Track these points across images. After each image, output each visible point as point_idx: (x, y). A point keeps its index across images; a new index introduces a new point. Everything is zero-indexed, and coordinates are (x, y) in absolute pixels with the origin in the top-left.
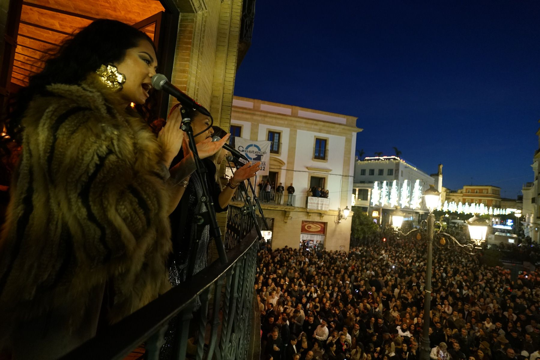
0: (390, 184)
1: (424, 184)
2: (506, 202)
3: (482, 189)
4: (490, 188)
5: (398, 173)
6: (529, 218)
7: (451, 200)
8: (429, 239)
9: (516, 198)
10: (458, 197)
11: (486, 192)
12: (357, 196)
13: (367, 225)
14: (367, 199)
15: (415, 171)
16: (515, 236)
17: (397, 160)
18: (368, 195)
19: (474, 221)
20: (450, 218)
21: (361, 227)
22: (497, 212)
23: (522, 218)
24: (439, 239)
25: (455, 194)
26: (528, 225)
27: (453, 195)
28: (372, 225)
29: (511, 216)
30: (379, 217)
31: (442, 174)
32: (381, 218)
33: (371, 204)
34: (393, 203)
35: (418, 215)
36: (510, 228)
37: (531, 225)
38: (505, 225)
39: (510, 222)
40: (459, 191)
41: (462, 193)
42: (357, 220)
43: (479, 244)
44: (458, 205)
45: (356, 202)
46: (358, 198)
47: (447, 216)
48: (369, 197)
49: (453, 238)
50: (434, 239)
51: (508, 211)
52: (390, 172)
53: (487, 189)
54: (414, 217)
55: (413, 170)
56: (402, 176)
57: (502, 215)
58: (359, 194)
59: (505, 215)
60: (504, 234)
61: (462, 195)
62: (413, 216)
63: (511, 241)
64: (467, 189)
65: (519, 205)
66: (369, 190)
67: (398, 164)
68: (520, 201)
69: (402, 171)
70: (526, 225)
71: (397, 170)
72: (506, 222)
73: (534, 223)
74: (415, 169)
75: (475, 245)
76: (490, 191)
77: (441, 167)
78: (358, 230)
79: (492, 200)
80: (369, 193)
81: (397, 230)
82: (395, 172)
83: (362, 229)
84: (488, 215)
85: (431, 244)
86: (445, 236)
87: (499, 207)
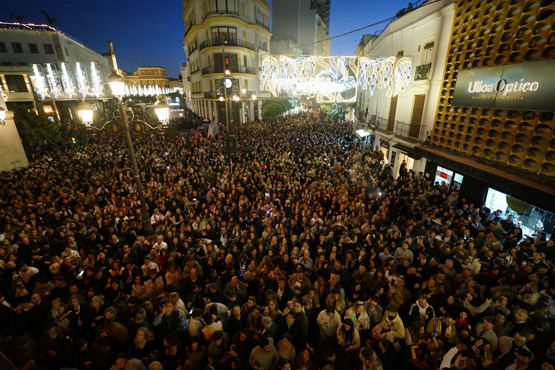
0: (56, 68)
1: (101, 67)
2: (172, 82)
3: (153, 70)
4: (158, 69)
5: (61, 50)
6: (188, 94)
7: (130, 82)
8: (125, 129)
9: (178, 77)
10: (135, 79)
11: (157, 73)
12: (6, 86)
13: (43, 125)
14: (26, 90)
15: (82, 48)
16: (182, 110)
17: (52, 30)
18: (25, 84)
19: (159, 104)
20: (134, 103)
21: (34, 130)
22: (168, 91)
23: (184, 95)
24: (135, 126)
25: (132, 77)
26: (188, 99)
27: (131, 78)
28: (50, 126)
29: (177, 94)
30: (55, 113)
31: (114, 53)
32: (58, 113)
33: (36, 96)
34: (70, 93)
35: (102, 103)
36: (178, 104)
37: (190, 100)
38: (175, 102)
39: (177, 99)
40: (135, 73)
41: (137, 75)
42: (24, 122)
43: (166, 124)
44: (137, 88)
45: (7, 95)
46: (10, 89)
47: (130, 100)
48: (28, 86)
49: (146, 123)
50: (130, 128)
51: (175, 90)
52: (49, 49)
53: (157, 70)
54: (99, 107)
55: (80, 47)
56: (67, 55)
57: (172, 93)
58: (8, 83)
59: (173, 93)
60: (175, 110)
61: (138, 77)
62: (97, 106)
63: (181, 115)
64: (141, 70)
65: (180, 83)
66: (25, 75)
67: (56, 38)
68: (181, 80)
69: (65, 48)
70: (187, 100)
71: (58, 46)
72: (175, 99)
73: (192, 98)
74: (82, 46)
75: (163, 126)
76: (160, 72)
77: (111, 44)
78: (31, 135)
79: (163, 81)
80: (27, 81)
81: (89, 126)
82: (57, 50)
83: (38, 132)
84: (162, 95)
85: (128, 133)
86: (139, 123)
87: (168, 86)
